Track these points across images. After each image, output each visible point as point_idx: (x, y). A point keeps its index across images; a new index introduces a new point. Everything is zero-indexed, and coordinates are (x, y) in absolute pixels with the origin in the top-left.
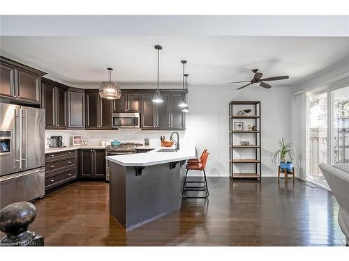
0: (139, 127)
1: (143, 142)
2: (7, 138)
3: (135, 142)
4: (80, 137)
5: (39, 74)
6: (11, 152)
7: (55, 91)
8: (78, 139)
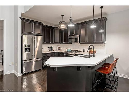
0: (78, 42)
1: (82, 50)
2: (29, 47)
3: (78, 50)
4: (59, 47)
5: (41, 24)
6: (30, 52)
7: (49, 30)
8: (59, 48)
